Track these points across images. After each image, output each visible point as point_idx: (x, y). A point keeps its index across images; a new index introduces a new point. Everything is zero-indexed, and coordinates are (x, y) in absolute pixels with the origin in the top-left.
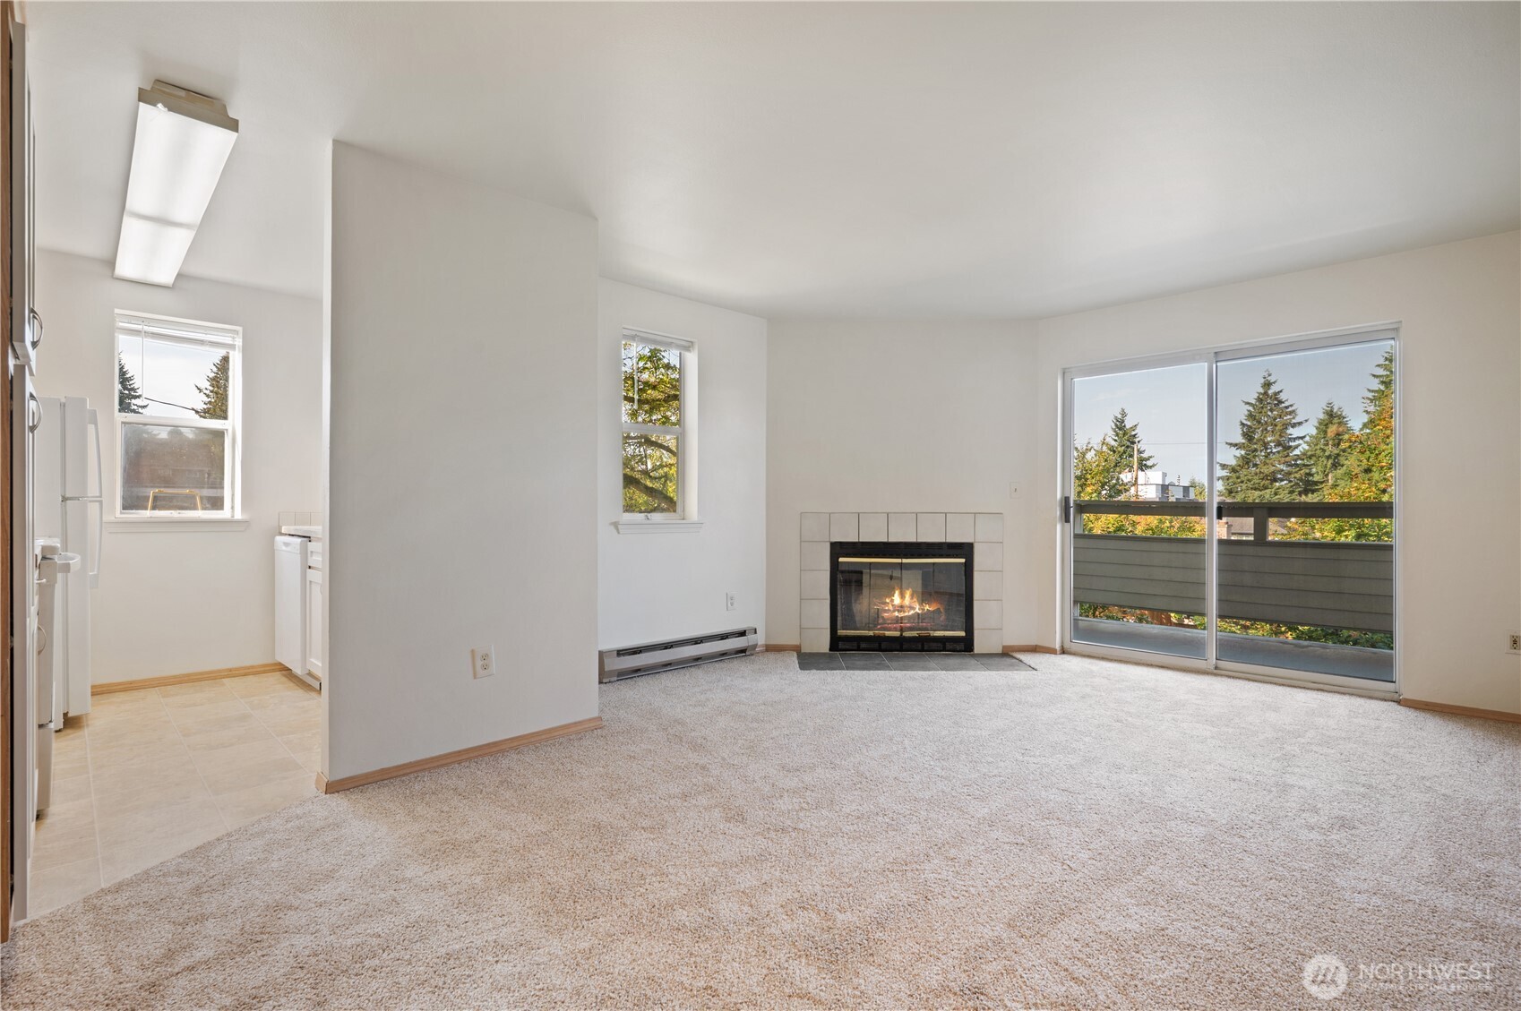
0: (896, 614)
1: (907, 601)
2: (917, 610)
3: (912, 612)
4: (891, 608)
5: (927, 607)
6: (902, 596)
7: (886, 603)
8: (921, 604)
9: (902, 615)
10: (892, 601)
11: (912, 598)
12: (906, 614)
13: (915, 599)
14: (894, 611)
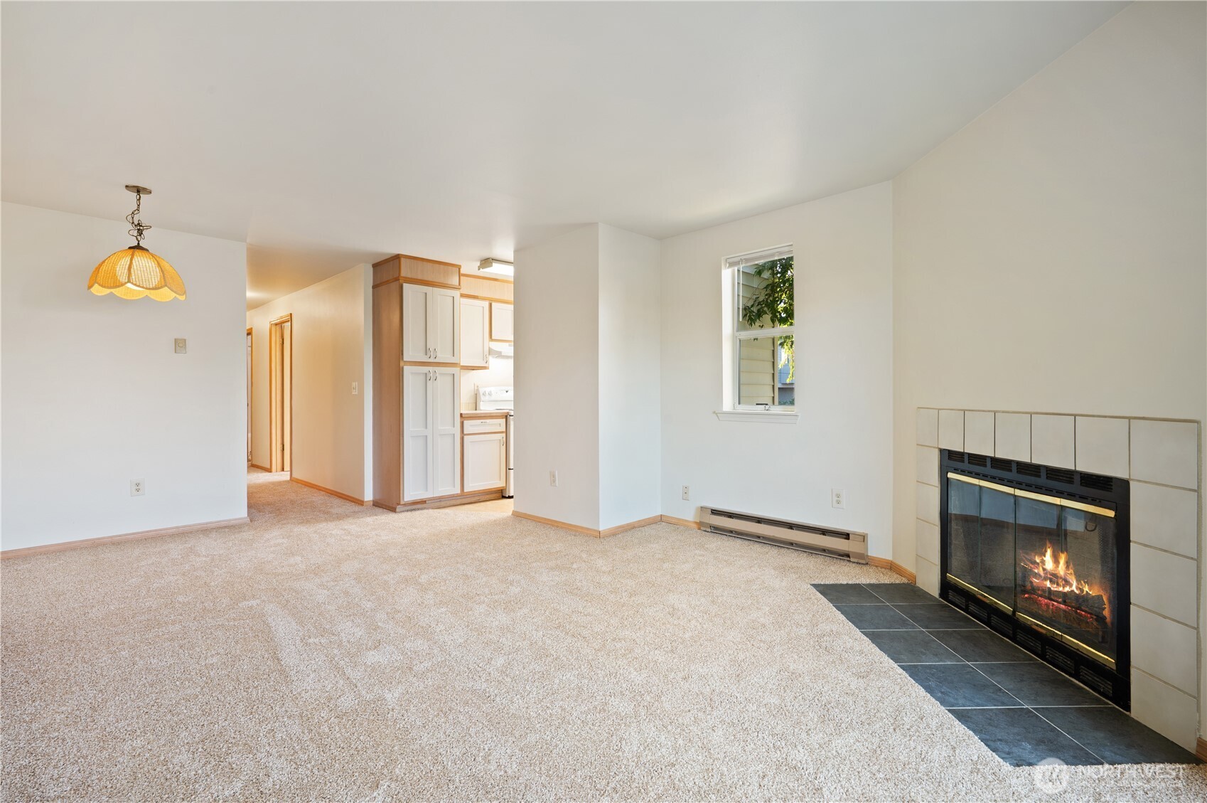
0: (1048, 584)
1: (1061, 570)
2: (1074, 588)
3: (1067, 589)
4: (1042, 573)
5: (1086, 589)
6: (1056, 561)
7: (1034, 563)
8: (1078, 581)
9: (1054, 588)
10: (1043, 562)
11: (1067, 567)
12: (1061, 589)
13: (1071, 571)
14: (1045, 579)
